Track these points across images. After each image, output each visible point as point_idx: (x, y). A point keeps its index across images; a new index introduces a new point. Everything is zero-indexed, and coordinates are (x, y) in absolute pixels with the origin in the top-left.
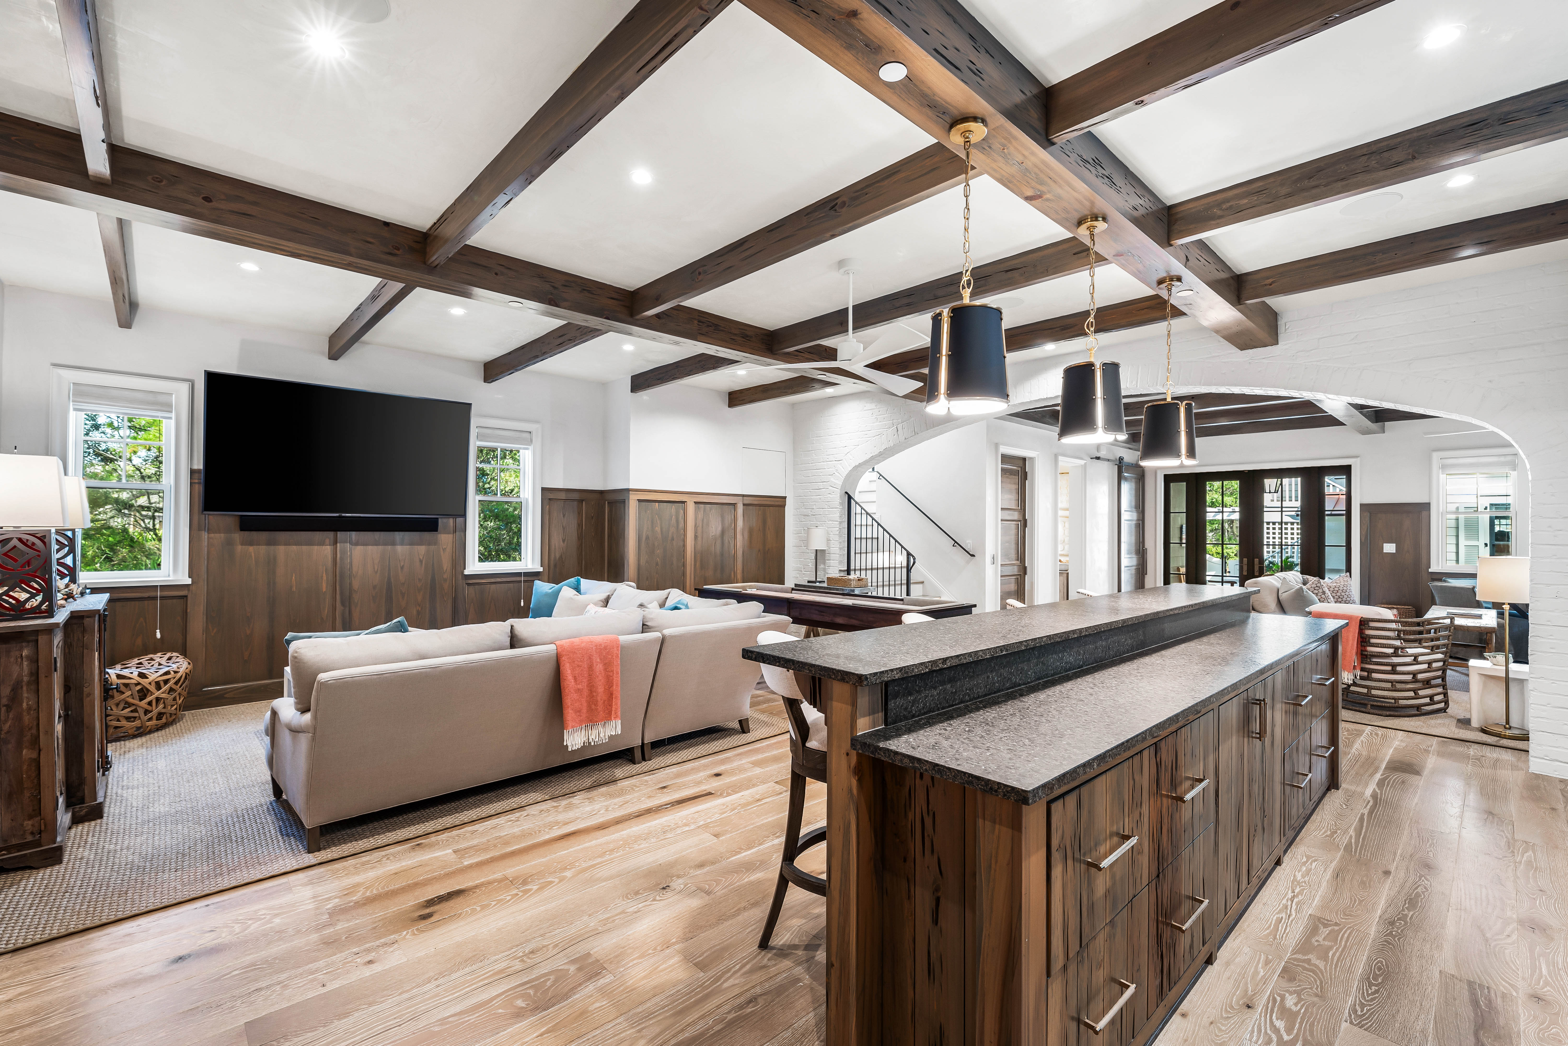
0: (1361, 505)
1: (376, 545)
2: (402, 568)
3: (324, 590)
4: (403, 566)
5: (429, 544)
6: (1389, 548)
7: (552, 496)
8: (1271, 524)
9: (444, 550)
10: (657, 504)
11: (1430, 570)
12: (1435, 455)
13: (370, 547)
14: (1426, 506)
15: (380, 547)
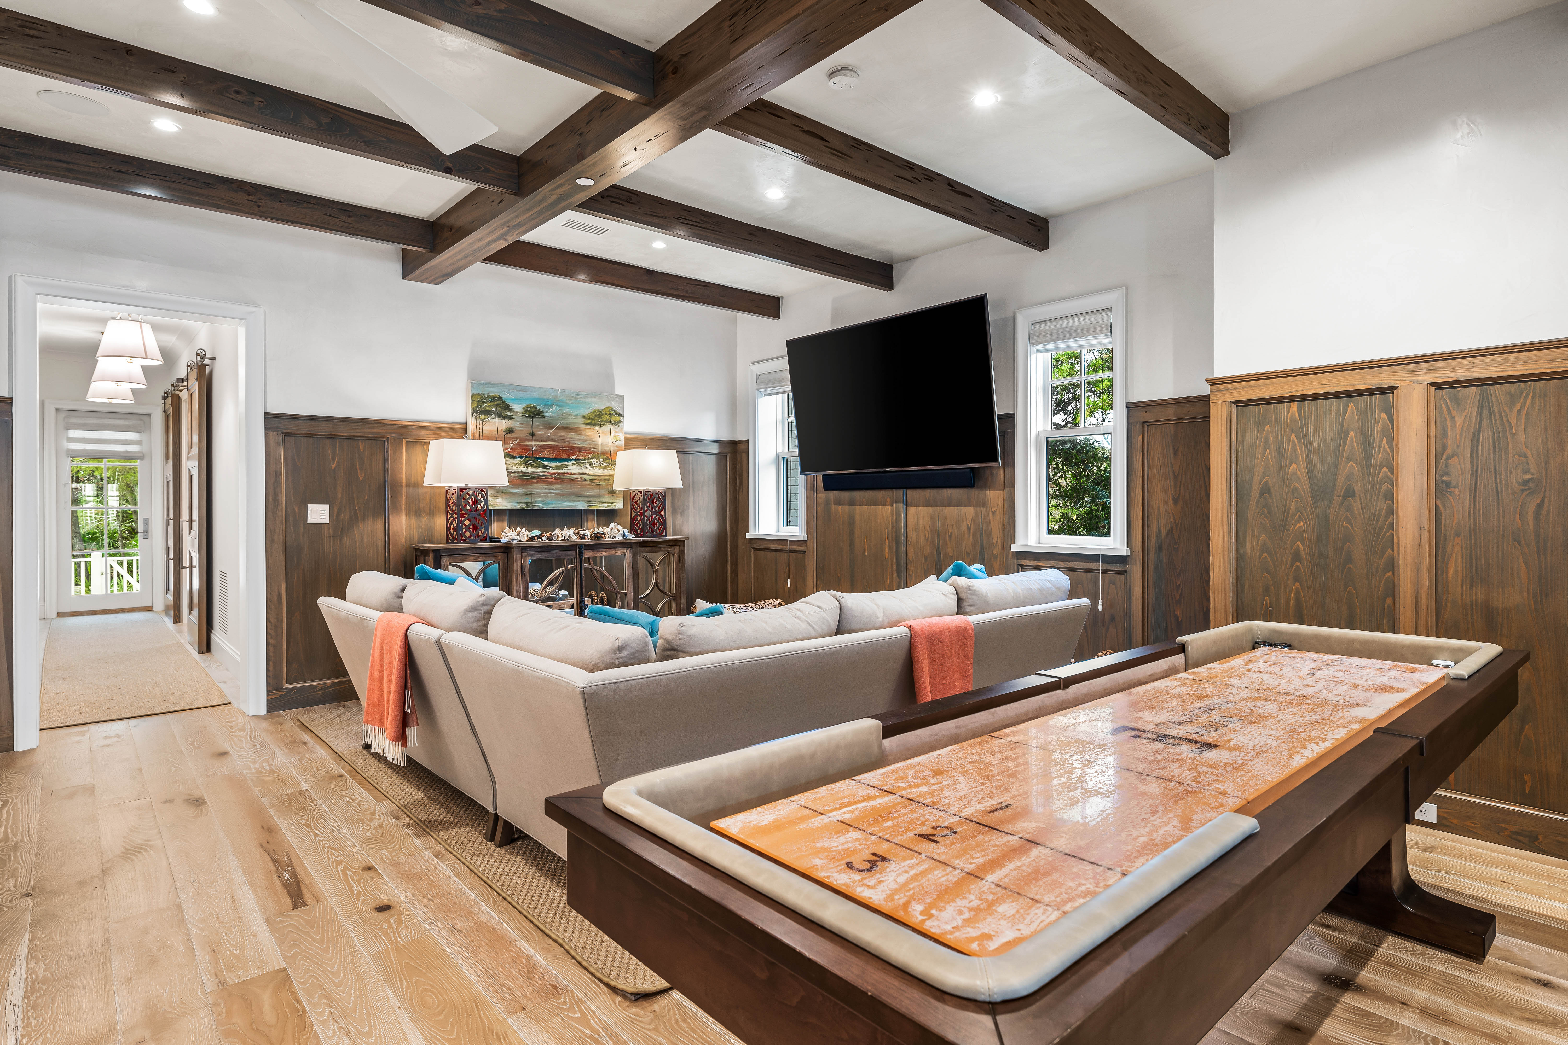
1: (927, 506)
2: (950, 536)
3: (887, 557)
4: (951, 533)
5: (977, 505)
7: (1147, 416)
9: (994, 513)
10: (1294, 406)
13: (921, 508)
15: (930, 508)
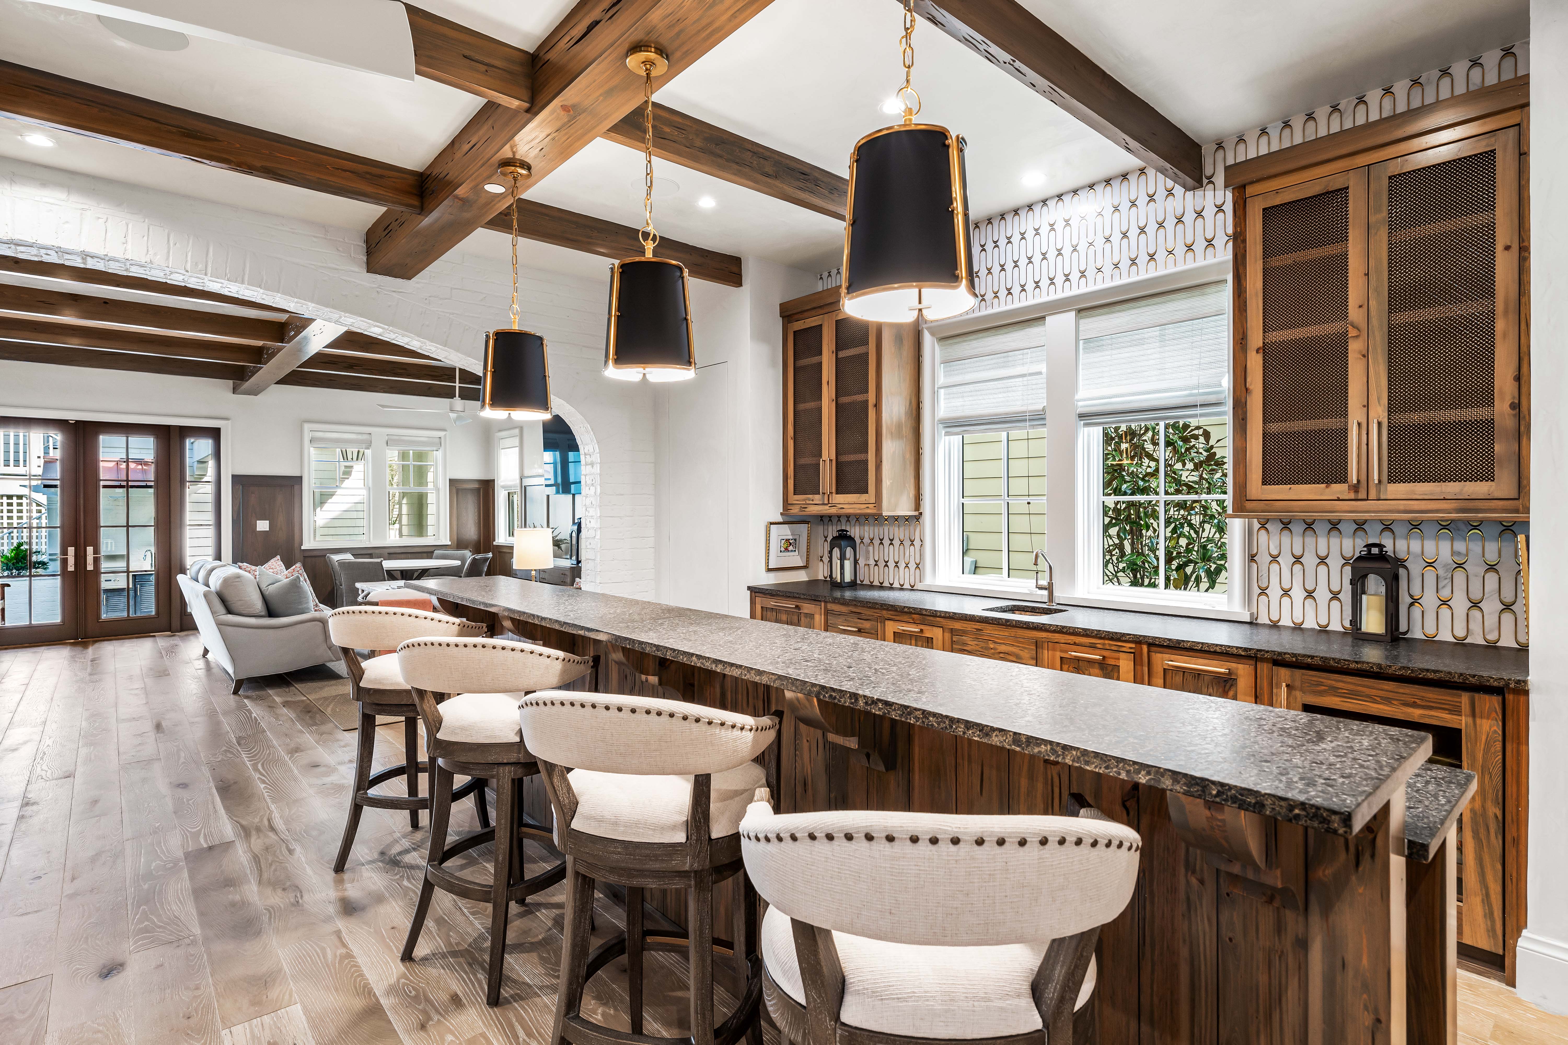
0: (233, 476)
6: (263, 526)
8: (15, 498)
11: (303, 548)
12: (307, 426)
14: (298, 480)
